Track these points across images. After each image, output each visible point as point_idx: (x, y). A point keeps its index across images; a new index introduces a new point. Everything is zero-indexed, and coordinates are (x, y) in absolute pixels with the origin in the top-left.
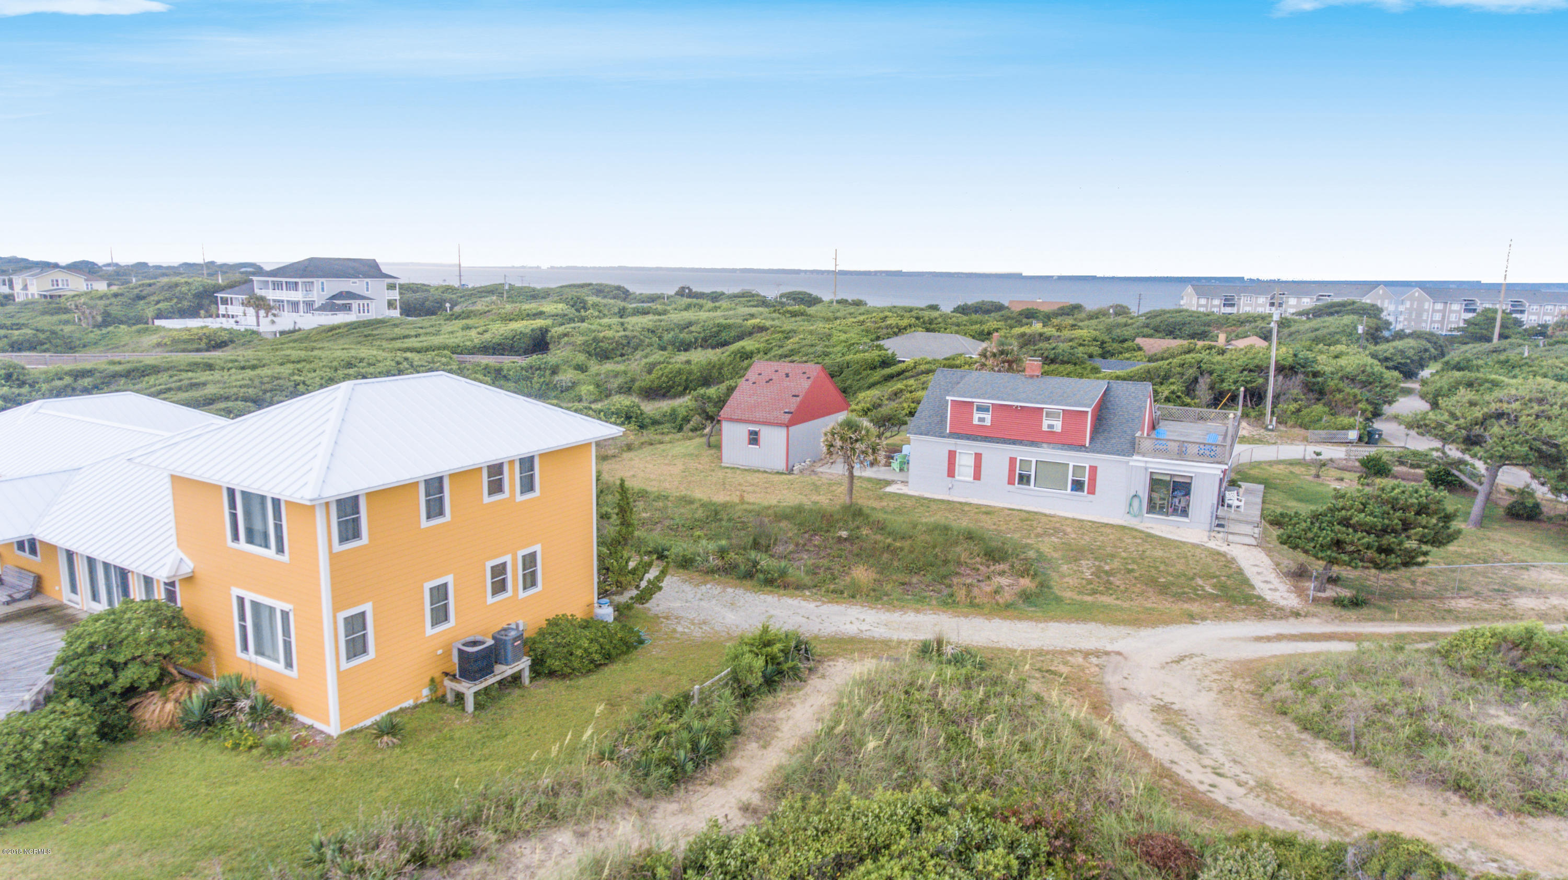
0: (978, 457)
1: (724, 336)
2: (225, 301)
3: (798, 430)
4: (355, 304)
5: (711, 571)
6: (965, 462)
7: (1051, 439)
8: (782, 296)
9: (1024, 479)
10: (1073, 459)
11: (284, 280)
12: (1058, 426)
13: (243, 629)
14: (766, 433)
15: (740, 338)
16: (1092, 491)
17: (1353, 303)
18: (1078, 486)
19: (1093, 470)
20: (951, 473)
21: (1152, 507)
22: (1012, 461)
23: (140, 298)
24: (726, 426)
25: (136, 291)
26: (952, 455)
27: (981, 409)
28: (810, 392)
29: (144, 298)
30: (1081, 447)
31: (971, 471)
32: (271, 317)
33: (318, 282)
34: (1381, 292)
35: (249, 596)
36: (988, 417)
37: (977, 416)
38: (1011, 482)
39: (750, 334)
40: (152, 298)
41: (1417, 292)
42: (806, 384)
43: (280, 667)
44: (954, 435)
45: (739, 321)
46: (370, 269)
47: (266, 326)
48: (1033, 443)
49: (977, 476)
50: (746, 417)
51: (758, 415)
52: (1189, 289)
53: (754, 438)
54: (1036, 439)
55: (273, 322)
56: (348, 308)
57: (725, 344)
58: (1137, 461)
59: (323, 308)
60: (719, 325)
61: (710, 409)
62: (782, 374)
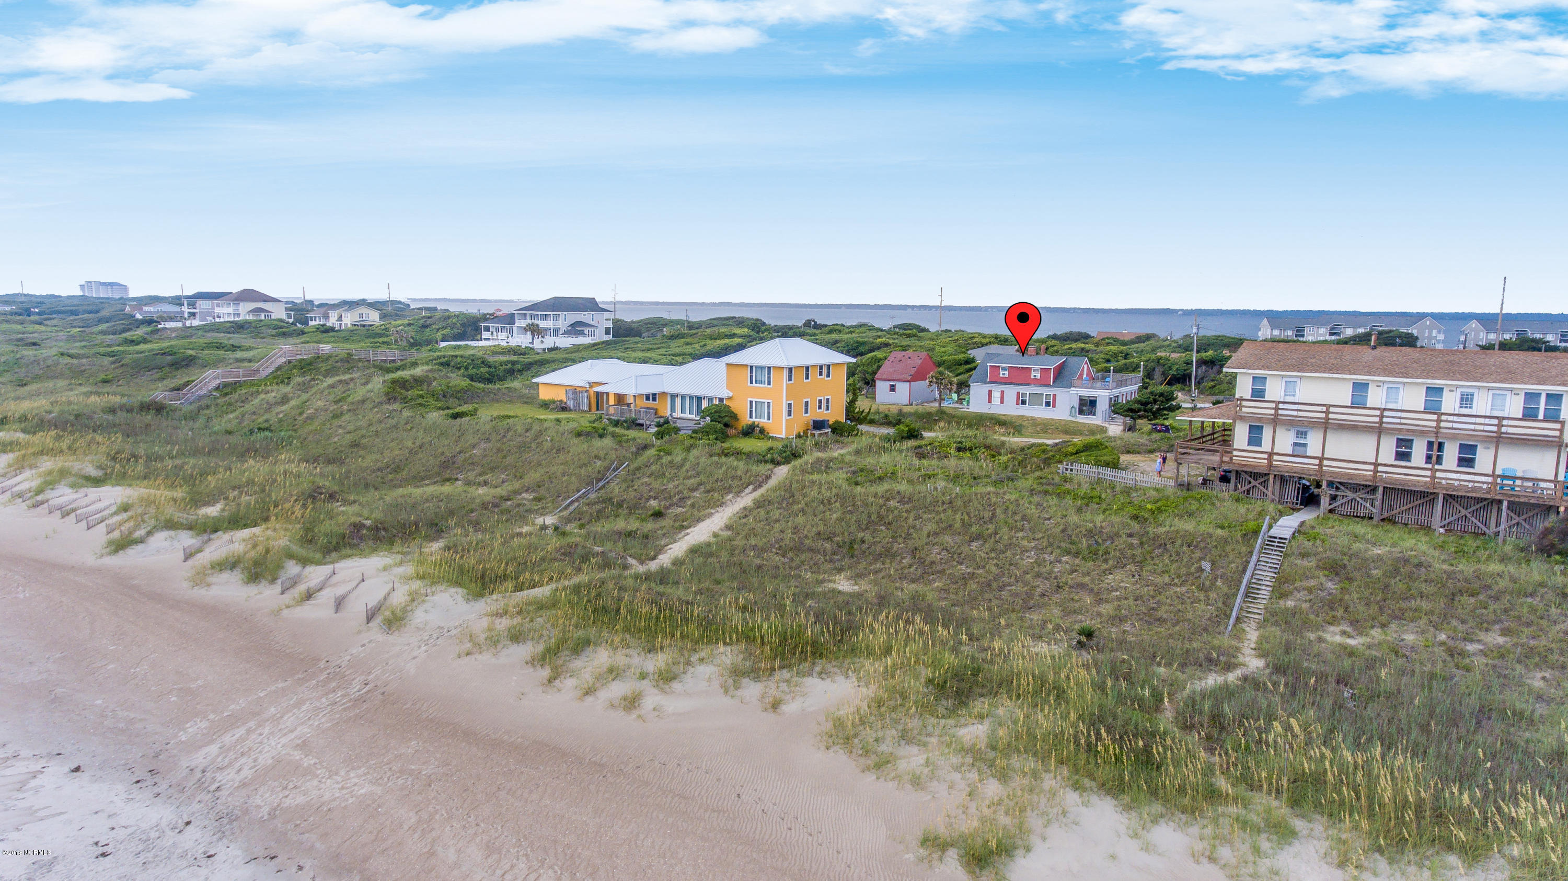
0: (1002, 392)
1: (861, 349)
2: (487, 329)
3: (915, 384)
4: (586, 330)
5: (881, 424)
6: (996, 395)
7: (1036, 382)
8: (895, 327)
9: (1024, 402)
10: (1045, 391)
11: (539, 313)
12: (1038, 375)
13: (751, 411)
14: (899, 385)
15: (872, 351)
16: (1054, 406)
17: (1391, 331)
18: (1048, 404)
19: (1054, 396)
20: (990, 401)
21: (1081, 412)
22: (1018, 393)
23: (425, 326)
24: (877, 382)
25: (422, 322)
26: (990, 392)
27: (1004, 369)
28: (921, 366)
29: (427, 327)
30: (1048, 386)
31: (999, 400)
32: (540, 339)
33: (562, 314)
34: (1428, 323)
35: (754, 400)
36: (1007, 373)
37: (1001, 372)
38: (1018, 404)
39: (879, 348)
40: (434, 327)
41: (1474, 324)
42: (919, 362)
43: (765, 420)
44: (991, 382)
45: (871, 339)
46: (591, 305)
47: (538, 345)
48: (1028, 385)
49: (1002, 402)
50: (890, 377)
51: (895, 377)
52: (1265, 322)
53: (893, 389)
54: (1028, 382)
55: (542, 342)
56: (582, 333)
57: (862, 354)
58: (1073, 390)
59: (566, 333)
60: (858, 342)
61: (868, 377)
62: (907, 357)
